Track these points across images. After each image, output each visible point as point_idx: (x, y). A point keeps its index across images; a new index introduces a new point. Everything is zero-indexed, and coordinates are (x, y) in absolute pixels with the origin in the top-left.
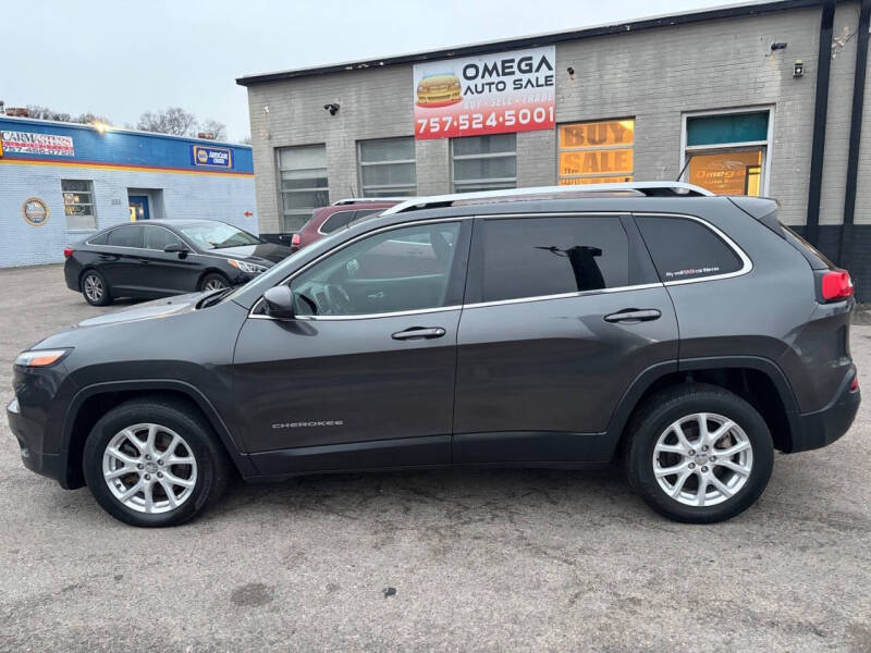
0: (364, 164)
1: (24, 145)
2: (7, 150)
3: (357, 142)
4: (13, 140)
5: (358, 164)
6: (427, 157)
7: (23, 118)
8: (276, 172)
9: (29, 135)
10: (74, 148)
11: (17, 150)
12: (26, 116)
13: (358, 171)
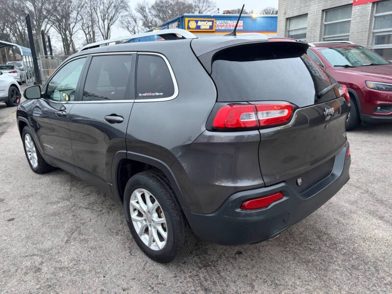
0: (326, 23)
1: (223, 26)
2: (217, 29)
3: (323, 11)
4: (220, 24)
5: (322, 23)
6: (358, 16)
7: (228, 15)
8: (286, 31)
9: (226, 21)
10: (243, 26)
11: (221, 28)
12: (230, 13)
13: (321, 28)
